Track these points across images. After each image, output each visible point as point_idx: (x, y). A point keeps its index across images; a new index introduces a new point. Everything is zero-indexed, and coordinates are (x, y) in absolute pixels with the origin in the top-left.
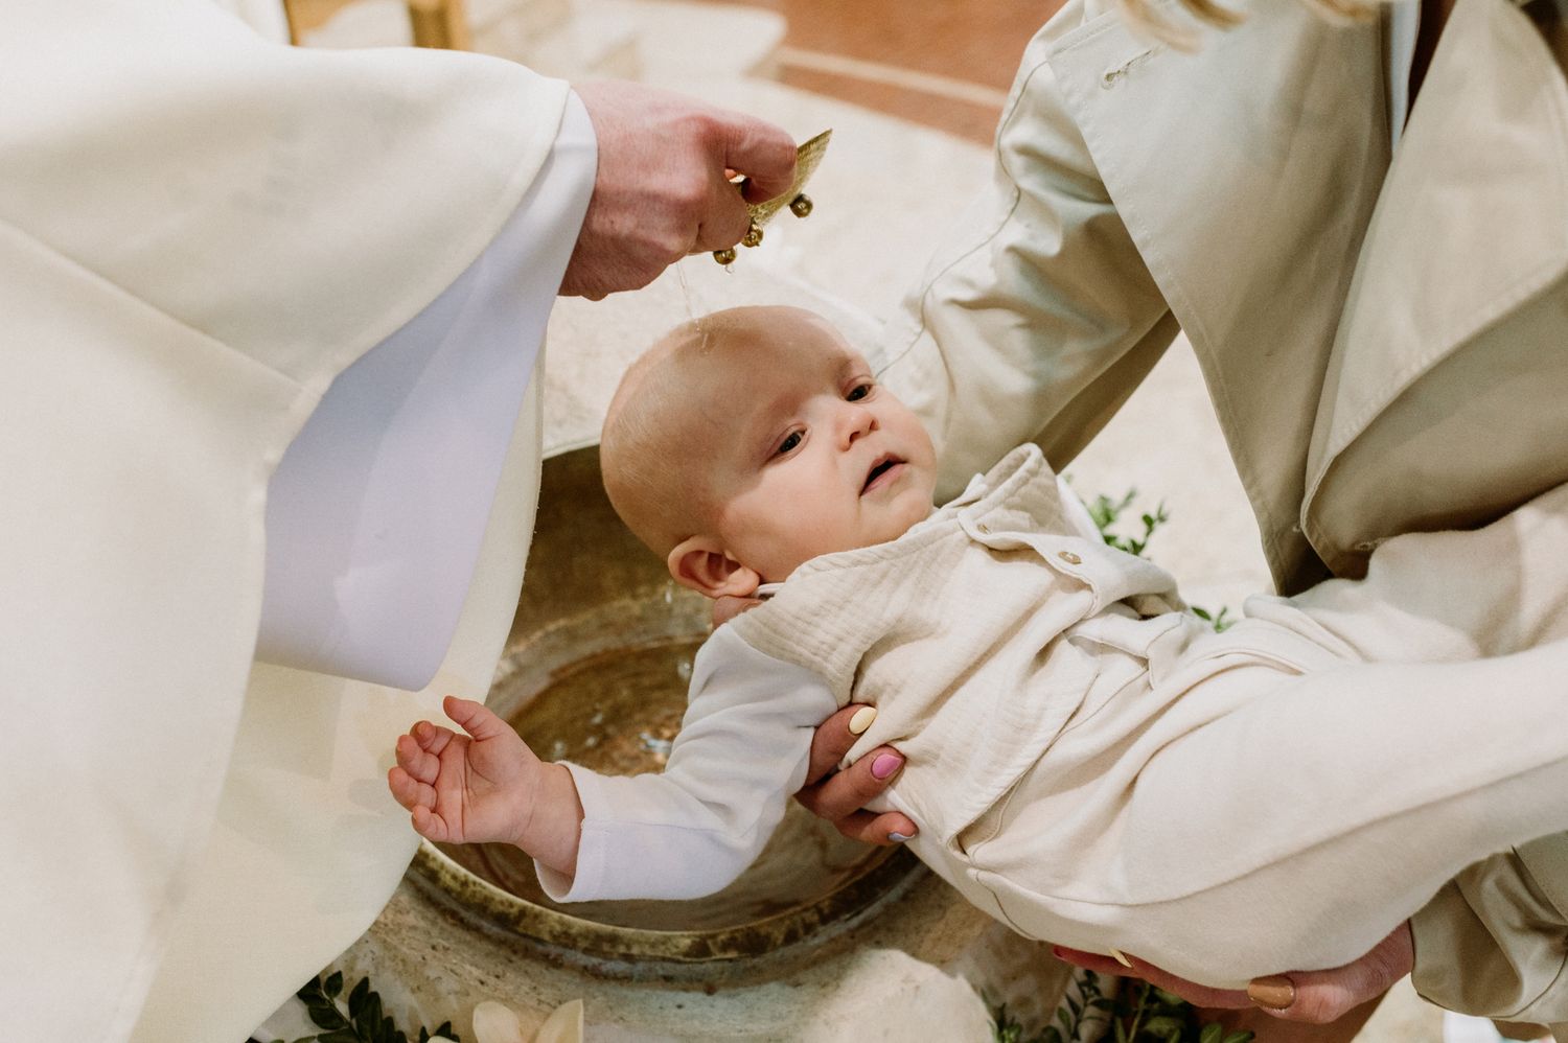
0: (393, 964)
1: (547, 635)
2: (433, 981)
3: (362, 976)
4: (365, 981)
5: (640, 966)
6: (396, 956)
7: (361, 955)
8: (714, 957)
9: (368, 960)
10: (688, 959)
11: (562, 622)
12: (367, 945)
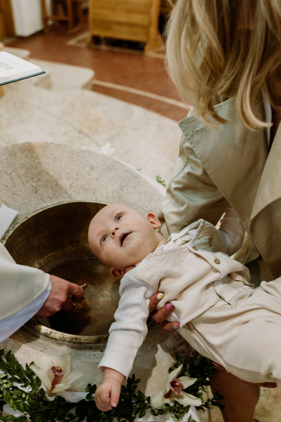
0: (17, 347)
1: (49, 257)
2: (28, 351)
3: (9, 350)
4: (10, 351)
5: (83, 345)
6: (18, 345)
7: (8, 345)
8: (103, 342)
9: (10, 346)
10: (96, 343)
11: (53, 254)
12: (9, 342)
